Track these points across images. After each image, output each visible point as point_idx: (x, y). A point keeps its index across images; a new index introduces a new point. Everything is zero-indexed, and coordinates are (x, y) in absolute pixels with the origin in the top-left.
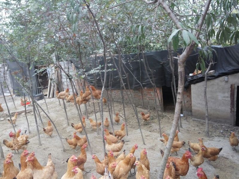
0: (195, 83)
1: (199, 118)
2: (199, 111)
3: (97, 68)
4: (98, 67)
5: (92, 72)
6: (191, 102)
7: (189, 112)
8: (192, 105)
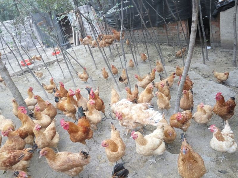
0: (224, 10)
1: (228, 49)
2: (228, 41)
3: (114, 8)
4: (115, 6)
5: (110, 12)
6: (220, 32)
7: (218, 43)
8: (221, 35)
